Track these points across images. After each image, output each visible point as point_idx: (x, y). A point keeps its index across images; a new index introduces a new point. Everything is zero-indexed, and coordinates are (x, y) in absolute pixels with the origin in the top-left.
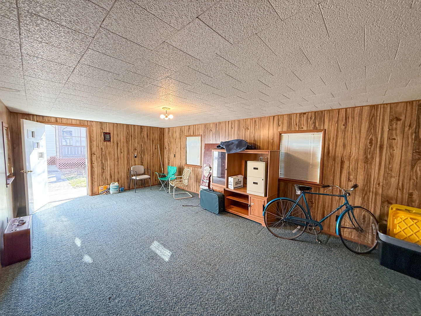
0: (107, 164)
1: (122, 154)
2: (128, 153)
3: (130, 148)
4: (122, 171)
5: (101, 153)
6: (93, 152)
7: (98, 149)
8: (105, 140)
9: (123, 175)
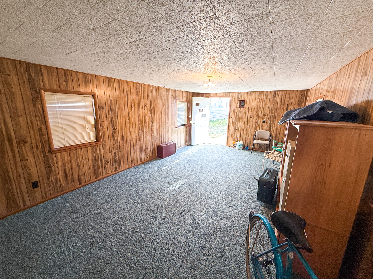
0: (239, 126)
1: (251, 119)
2: (257, 118)
3: (260, 113)
4: (250, 133)
5: (236, 117)
6: (231, 116)
7: (234, 114)
8: (240, 107)
9: (250, 136)
